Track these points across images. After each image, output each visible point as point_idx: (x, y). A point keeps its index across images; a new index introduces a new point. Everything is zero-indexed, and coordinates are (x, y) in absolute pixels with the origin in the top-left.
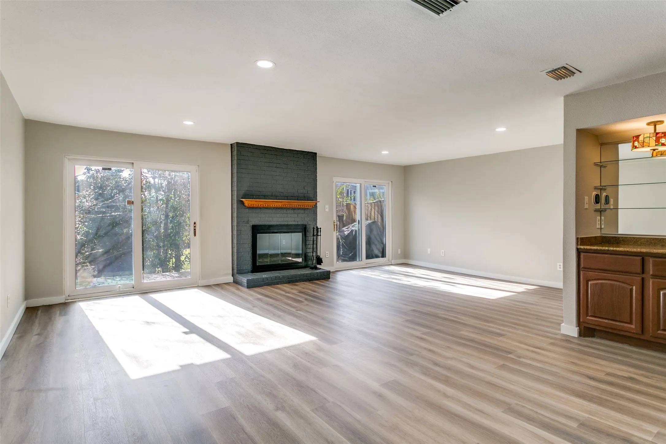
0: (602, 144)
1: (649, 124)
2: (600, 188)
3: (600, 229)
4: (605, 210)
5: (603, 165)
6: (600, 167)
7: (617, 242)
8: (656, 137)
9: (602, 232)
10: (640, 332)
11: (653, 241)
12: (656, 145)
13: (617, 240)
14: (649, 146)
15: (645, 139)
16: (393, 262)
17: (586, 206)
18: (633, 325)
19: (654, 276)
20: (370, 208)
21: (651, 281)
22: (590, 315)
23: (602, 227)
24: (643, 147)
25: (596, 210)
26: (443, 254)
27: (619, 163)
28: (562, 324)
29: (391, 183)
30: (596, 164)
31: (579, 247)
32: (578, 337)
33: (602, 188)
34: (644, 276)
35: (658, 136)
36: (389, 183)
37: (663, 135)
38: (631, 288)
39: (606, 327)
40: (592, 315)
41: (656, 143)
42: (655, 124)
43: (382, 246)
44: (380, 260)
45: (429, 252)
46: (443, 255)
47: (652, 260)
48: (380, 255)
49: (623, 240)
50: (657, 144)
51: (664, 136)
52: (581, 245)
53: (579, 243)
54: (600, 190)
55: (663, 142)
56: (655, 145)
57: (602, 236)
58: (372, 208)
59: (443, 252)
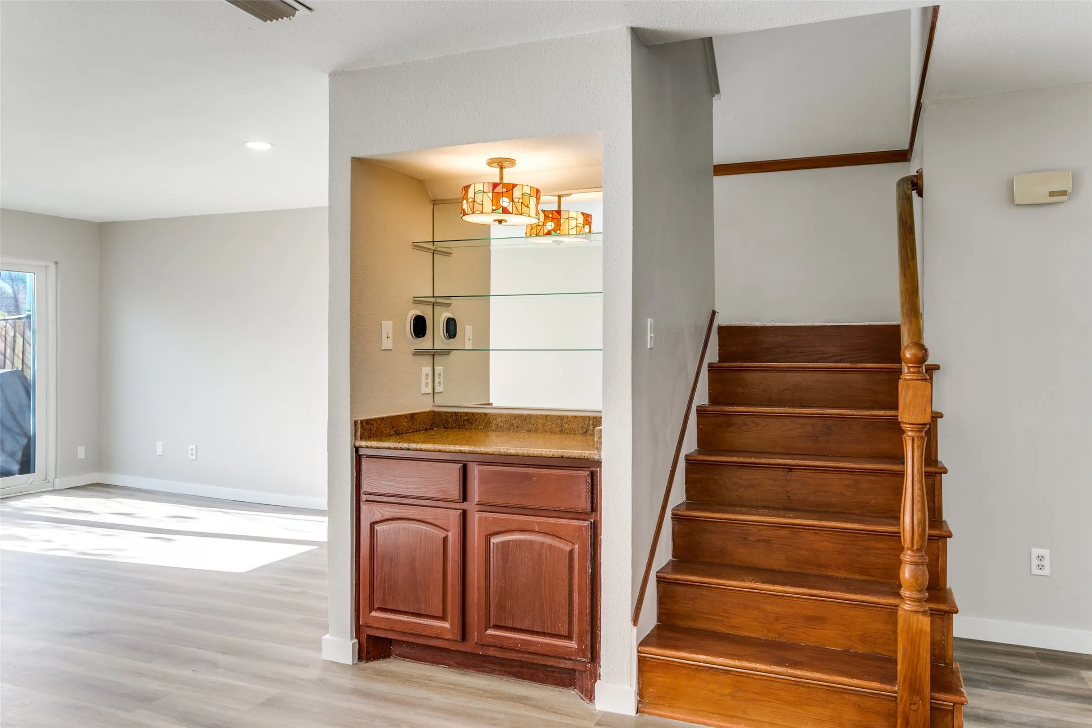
0: (435, 202)
1: (490, 163)
2: (432, 302)
3: (432, 396)
4: (447, 352)
5: (438, 249)
6: (432, 254)
7: (458, 423)
8: (493, 192)
9: (437, 402)
10: (459, 638)
11: (514, 422)
12: (493, 210)
13: (459, 419)
14: (482, 213)
15: (476, 194)
16: (59, 484)
17: (387, 344)
18: (447, 621)
19: (485, 506)
20: (12, 334)
21: (477, 515)
22: (376, 607)
23: (437, 390)
24: (473, 213)
25: (418, 353)
26: (192, 454)
27: (490, 245)
28: (324, 637)
29: (53, 266)
30: (416, 246)
31: (359, 443)
32: (353, 664)
33: (436, 302)
34: (465, 506)
35: (497, 190)
36: (46, 267)
37: (505, 190)
38: (444, 536)
39: (404, 633)
40: (379, 606)
41: (492, 206)
42: (501, 164)
43: (24, 441)
44: (19, 481)
45: (159, 451)
46: (194, 457)
47: (479, 471)
48: (16, 467)
49: (468, 420)
50: (494, 208)
51: (506, 192)
52: (362, 438)
53: (359, 434)
54: (431, 307)
55: (505, 205)
56: (491, 212)
57: (434, 411)
58: (17, 334)
59: (192, 450)
